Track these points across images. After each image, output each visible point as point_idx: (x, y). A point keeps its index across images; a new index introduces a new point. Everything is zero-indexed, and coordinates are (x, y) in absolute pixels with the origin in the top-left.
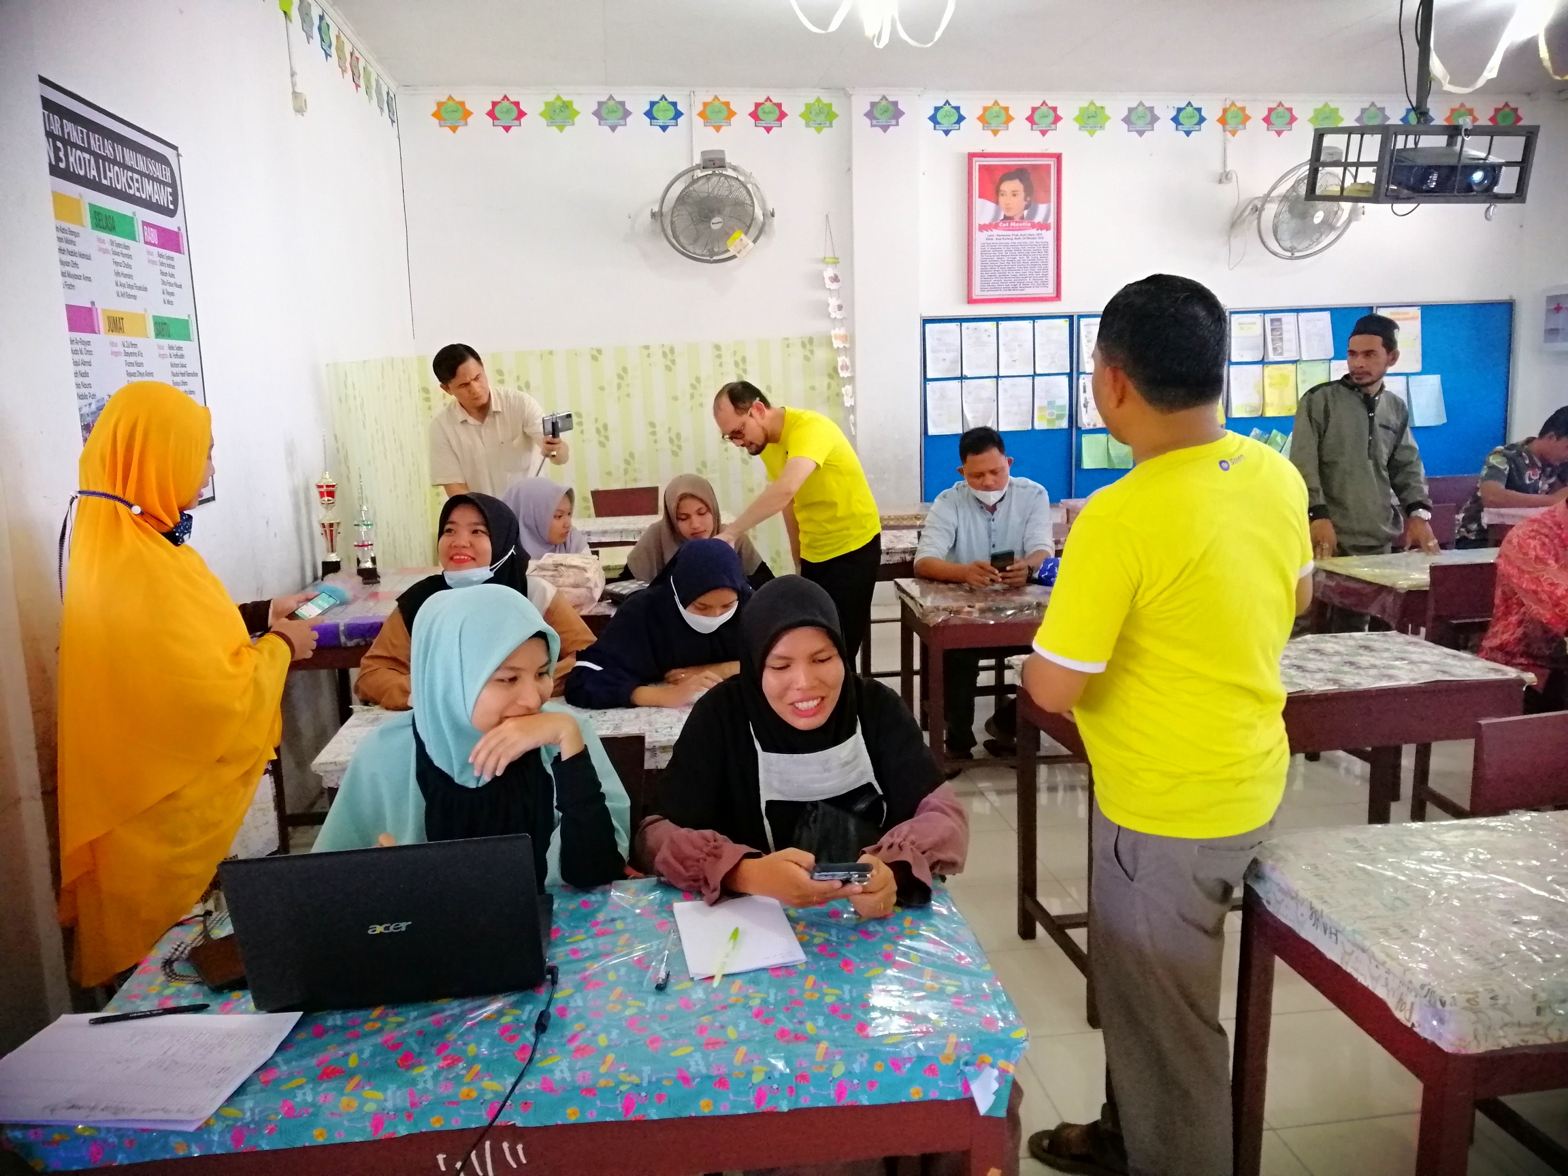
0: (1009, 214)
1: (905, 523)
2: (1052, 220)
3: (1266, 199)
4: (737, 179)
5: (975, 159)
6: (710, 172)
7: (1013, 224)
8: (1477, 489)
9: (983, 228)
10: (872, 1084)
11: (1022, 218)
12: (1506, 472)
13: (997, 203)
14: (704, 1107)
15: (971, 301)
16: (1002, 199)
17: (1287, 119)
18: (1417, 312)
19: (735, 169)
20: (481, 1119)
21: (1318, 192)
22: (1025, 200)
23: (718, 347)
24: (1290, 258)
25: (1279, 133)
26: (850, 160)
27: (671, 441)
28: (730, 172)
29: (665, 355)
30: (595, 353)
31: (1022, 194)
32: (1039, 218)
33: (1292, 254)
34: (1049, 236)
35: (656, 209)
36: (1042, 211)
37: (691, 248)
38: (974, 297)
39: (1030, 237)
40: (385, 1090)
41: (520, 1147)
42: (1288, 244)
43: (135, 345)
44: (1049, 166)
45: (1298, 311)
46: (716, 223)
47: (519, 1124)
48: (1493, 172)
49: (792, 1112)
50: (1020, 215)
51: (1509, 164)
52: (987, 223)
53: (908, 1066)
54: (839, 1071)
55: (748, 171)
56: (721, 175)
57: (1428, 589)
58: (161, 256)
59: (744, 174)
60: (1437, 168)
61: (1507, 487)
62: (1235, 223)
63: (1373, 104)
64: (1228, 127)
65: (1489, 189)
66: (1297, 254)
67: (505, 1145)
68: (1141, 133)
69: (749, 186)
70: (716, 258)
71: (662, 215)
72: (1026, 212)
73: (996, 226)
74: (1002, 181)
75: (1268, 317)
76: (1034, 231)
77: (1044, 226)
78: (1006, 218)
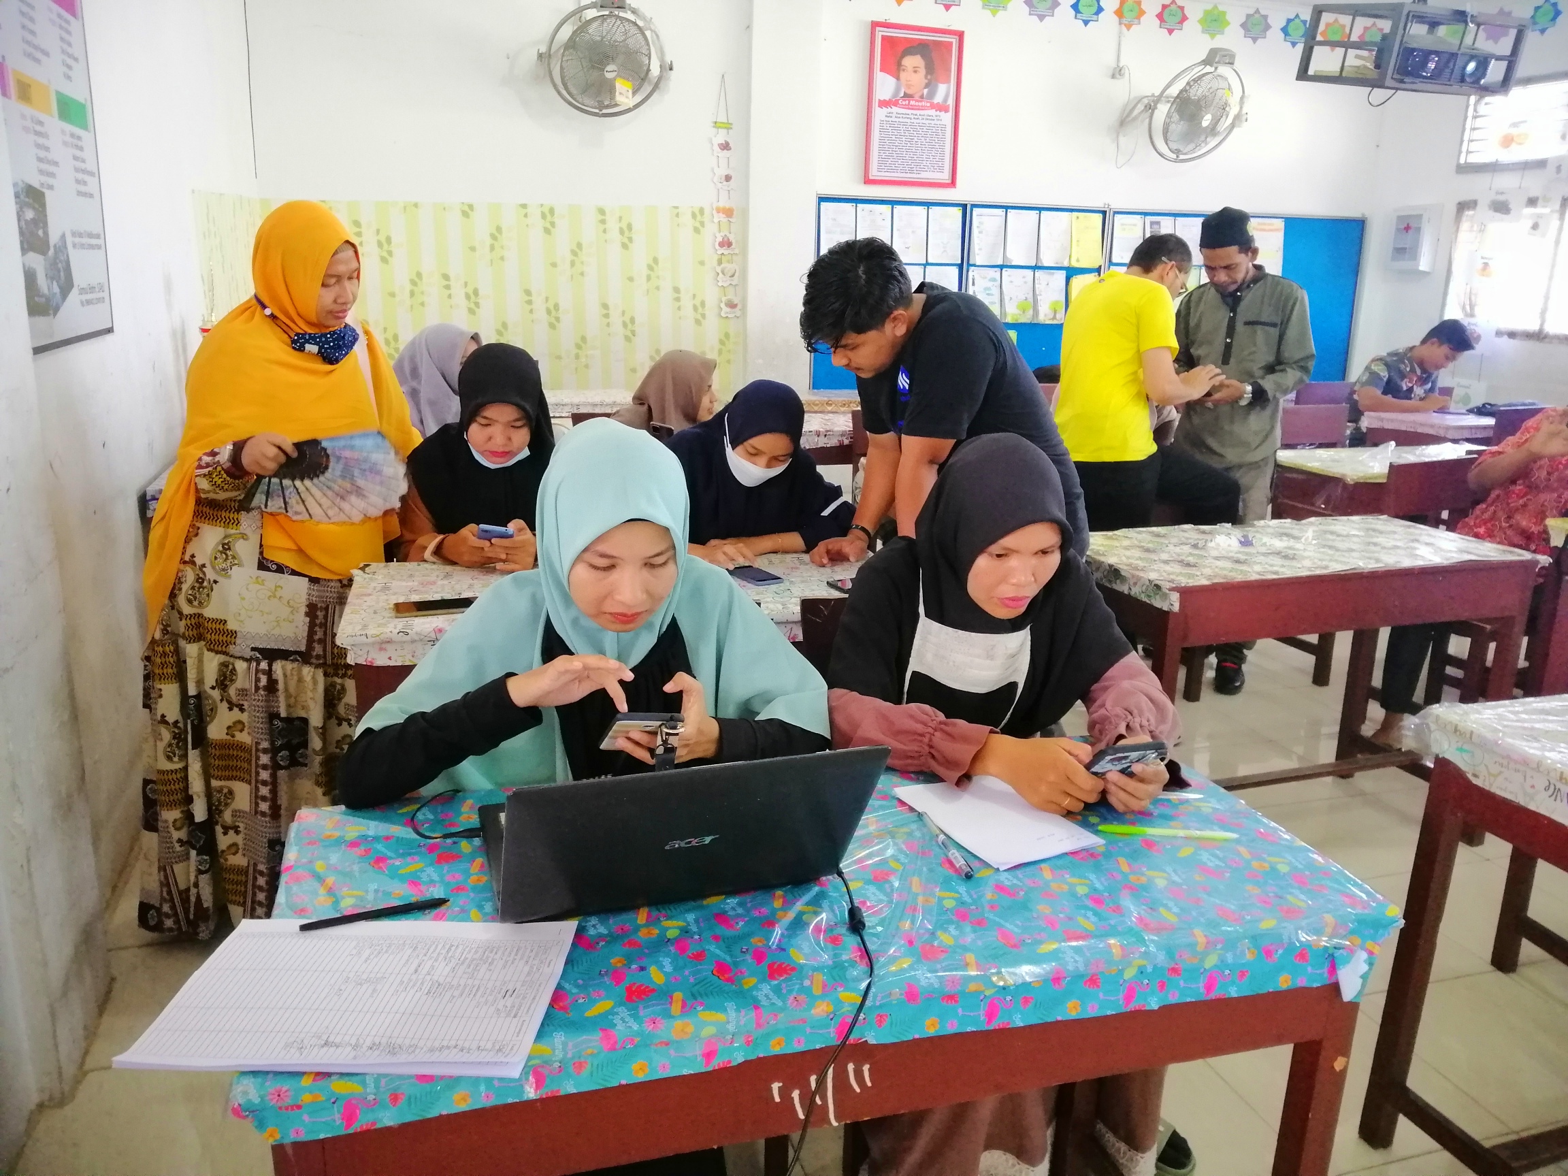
0: (909, 92)
2: (951, 102)
3: (1158, 99)
4: (635, 24)
5: (878, 29)
6: (607, 13)
7: (912, 103)
9: (884, 104)
10: (1242, 975)
11: (922, 97)
12: (1385, 379)
13: (898, 78)
14: (1071, 1010)
15: (868, 181)
16: (903, 75)
17: (1178, 18)
19: (634, 12)
20: (827, 1038)
22: (926, 78)
23: (602, 212)
24: (1176, 161)
25: (1170, 31)
26: (749, 15)
28: (629, 16)
29: (544, 216)
30: (466, 208)
31: (922, 71)
32: (938, 99)
33: (1178, 156)
34: (947, 118)
35: (543, 49)
36: (943, 92)
37: (579, 98)
38: (871, 178)
39: (930, 118)
40: (725, 1010)
41: (866, 1068)
42: (1174, 146)
43: (41, 123)
44: (951, 44)
45: (1176, 215)
46: (610, 71)
47: (872, 1041)
48: (1483, 63)
49: (1166, 1009)
50: (920, 94)
51: (1499, 58)
52: (887, 98)
53: (1280, 952)
54: (1211, 962)
55: (648, 15)
56: (618, 17)
58: (60, 16)
59: (644, 19)
60: (1437, 53)
61: (1385, 393)
62: (1124, 122)
63: (1257, 11)
64: (1124, 21)
65: (1477, 81)
66: (1182, 157)
67: (851, 1067)
68: (1041, 18)
69: (648, 33)
70: (605, 111)
71: (550, 55)
72: (926, 91)
73: (896, 104)
74: (902, 57)
75: (1149, 219)
76: (933, 112)
77: (942, 108)
78: (906, 96)
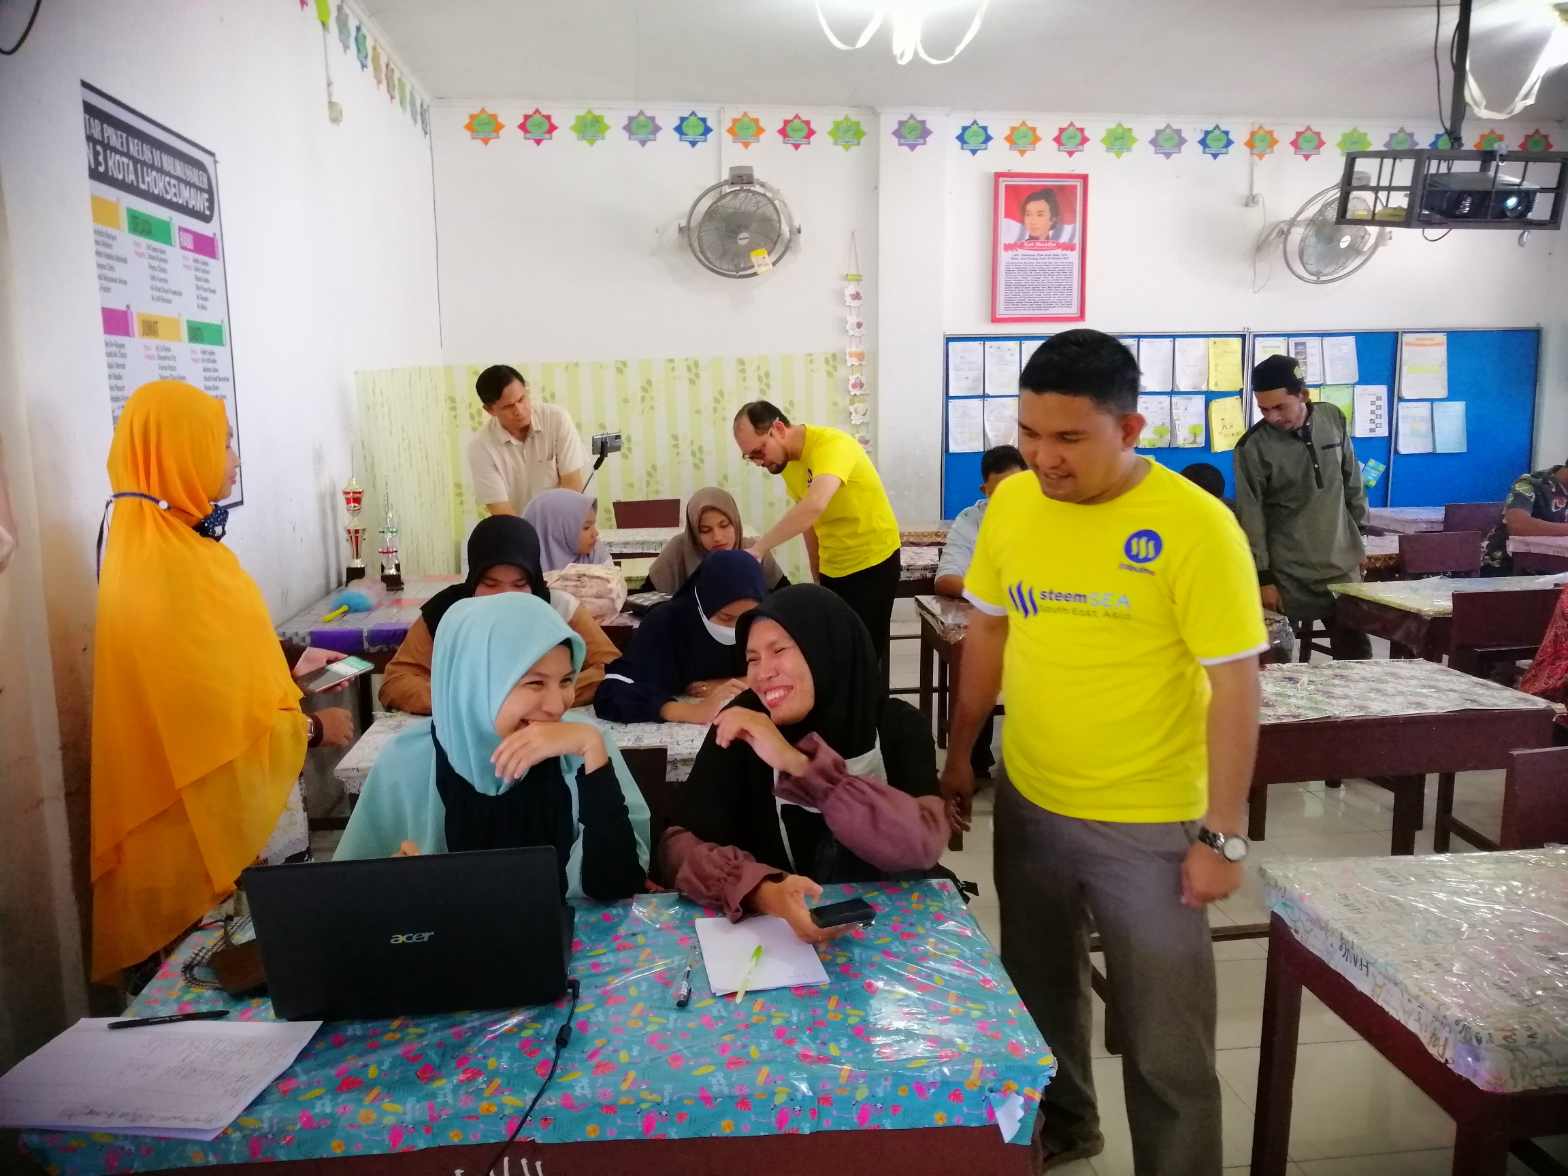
0: (1034, 234)
1: (925, 540)
2: (1077, 241)
3: (1293, 222)
4: (764, 195)
5: (1001, 179)
6: (738, 188)
7: (1038, 244)
8: (1503, 516)
9: (1008, 247)
10: (895, 1109)
11: (1047, 238)
12: (1532, 500)
13: (1022, 222)
14: (726, 1128)
15: (995, 320)
16: (1027, 219)
17: (1315, 143)
18: (1442, 338)
19: (763, 185)
20: (497, 1134)
21: (1349, 216)
22: (1051, 219)
23: (741, 362)
24: (1316, 282)
25: (1307, 157)
26: (877, 179)
27: (694, 454)
28: (758, 189)
29: (689, 368)
30: (620, 365)
31: (1047, 214)
32: (1064, 238)
33: (1318, 278)
34: (1074, 256)
35: (684, 223)
36: (1067, 233)
37: (717, 263)
38: (998, 316)
39: (1056, 257)
40: (404, 1104)
41: (538, 1164)
42: (1313, 268)
43: (168, 350)
44: (1075, 187)
45: (1322, 335)
46: (743, 239)
47: (539, 1141)
48: (1527, 198)
49: (815, 1135)
50: (1045, 235)
51: (1544, 190)
52: (1012, 242)
53: (933, 1090)
54: (862, 1094)
55: (775, 186)
56: (749, 191)
57: (1451, 616)
58: (196, 261)
59: (771, 190)
60: (1470, 193)
61: (1533, 515)
62: (1260, 247)
63: (1402, 130)
64: (1255, 151)
65: (1522, 215)
66: (1322, 278)
67: (524, 1162)
68: (1168, 155)
69: (777, 202)
70: (741, 273)
71: (689, 229)
72: (1051, 233)
73: (1021, 246)
74: (1027, 202)
75: (1292, 341)
76: (1059, 252)
77: (1069, 247)
78: (1032, 238)
